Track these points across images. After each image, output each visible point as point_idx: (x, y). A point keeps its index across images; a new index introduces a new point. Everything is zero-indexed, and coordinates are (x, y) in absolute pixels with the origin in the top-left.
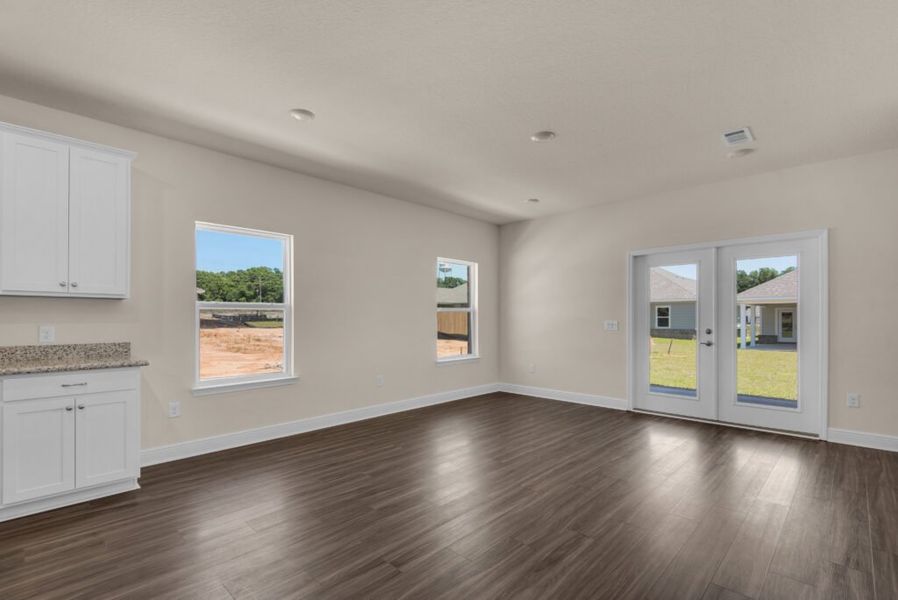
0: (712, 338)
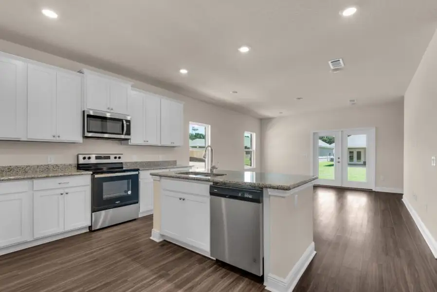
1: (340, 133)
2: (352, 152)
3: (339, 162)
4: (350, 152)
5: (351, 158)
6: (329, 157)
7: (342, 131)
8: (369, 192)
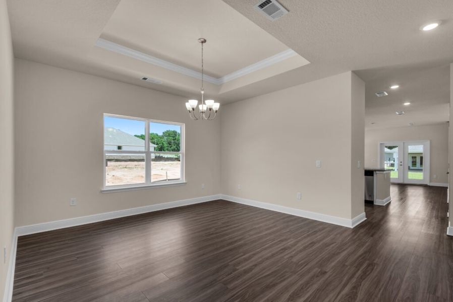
0: (402, 164)
1: (402, 144)
2: (415, 157)
3: (401, 165)
4: (412, 157)
5: (414, 163)
6: (388, 162)
7: (404, 143)
8: (425, 186)
